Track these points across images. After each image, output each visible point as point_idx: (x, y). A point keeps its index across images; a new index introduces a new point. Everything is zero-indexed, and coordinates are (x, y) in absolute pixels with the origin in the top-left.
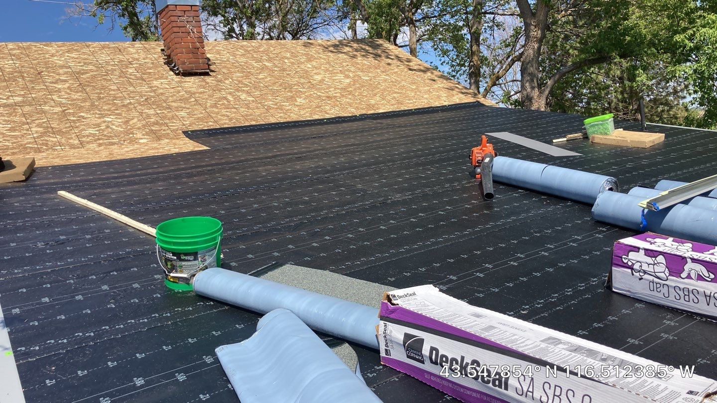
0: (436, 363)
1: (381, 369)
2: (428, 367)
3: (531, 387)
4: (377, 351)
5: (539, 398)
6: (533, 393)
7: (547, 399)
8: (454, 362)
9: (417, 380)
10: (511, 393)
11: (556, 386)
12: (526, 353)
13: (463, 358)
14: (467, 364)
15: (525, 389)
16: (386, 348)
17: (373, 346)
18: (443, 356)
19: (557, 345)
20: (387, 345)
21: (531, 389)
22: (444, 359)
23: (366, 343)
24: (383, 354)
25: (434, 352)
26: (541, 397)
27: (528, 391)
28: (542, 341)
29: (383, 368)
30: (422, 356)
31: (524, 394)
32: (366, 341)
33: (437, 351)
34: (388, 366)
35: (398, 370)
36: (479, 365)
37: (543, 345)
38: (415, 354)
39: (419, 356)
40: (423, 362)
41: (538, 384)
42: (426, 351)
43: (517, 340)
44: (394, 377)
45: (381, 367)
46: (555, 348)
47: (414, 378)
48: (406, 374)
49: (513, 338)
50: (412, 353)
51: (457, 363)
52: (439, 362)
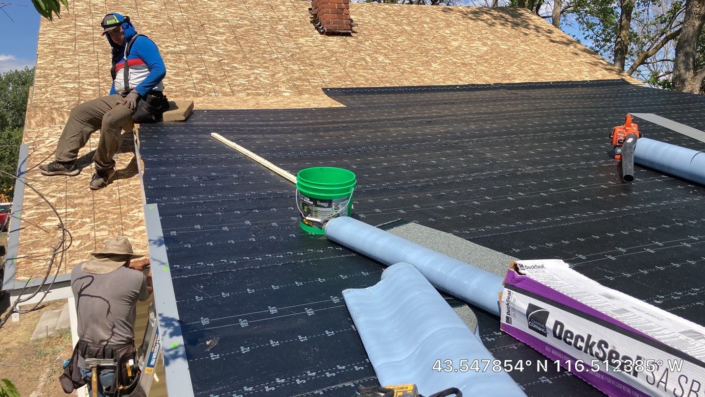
0: (559, 337)
1: (500, 335)
2: (550, 340)
3: (665, 377)
4: (498, 318)
5: (673, 391)
6: (666, 384)
7: (681, 392)
8: (580, 339)
9: (537, 351)
10: (640, 380)
11: (694, 381)
12: (663, 341)
13: (589, 337)
14: (594, 343)
15: (657, 379)
16: (507, 315)
17: (494, 312)
18: (568, 332)
19: (698, 339)
20: (508, 313)
21: (664, 380)
22: (569, 335)
23: (487, 308)
24: (503, 321)
25: (559, 326)
26: (675, 389)
27: (660, 381)
28: (682, 333)
29: (503, 335)
30: (545, 329)
31: (656, 384)
32: (487, 306)
33: (562, 326)
34: (507, 334)
35: (518, 339)
36: (606, 346)
37: (683, 337)
38: (538, 326)
39: (542, 328)
40: (545, 335)
41: (673, 376)
42: (550, 324)
43: (652, 327)
44: (513, 344)
45: (500, 333)
46: (697, 342)
47: (533, 349)
48: (525, 344)
49: (648, 325)
50: (535, 324)
51: (582, 340)
52: (563, 337)
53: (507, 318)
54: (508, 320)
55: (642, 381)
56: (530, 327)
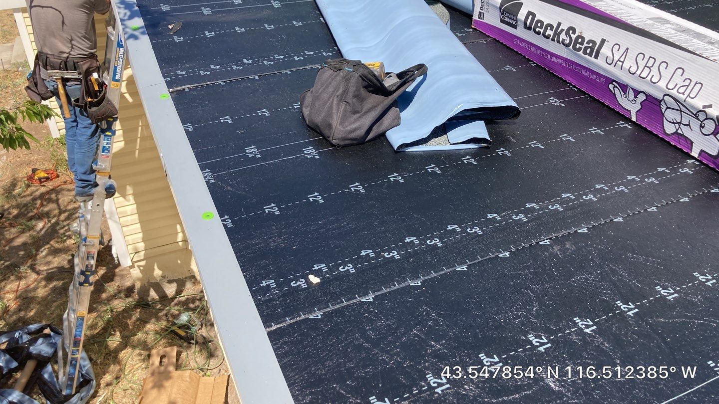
0: (529, 28)
1: (471, 32)
2: (520, 32)
3: (624, 57)
4: (469, 16)
5: (628, 68)
6: (623, 62)
7: (636, 69)
8: (549, 28)
9: (505, 45)
10: (600, 62)
11: (650, 57)
12: (629, 22)
13: (559, 24)
14: (563, 30)
15: (616, 59)
16: (480, 11)
17: (467, 9)
18: (539, 21)
19: (664, 24)
20: (482, 8)
21: (622, 59)
22: (539, 24)
23: (460, 6)
24: (476, 17)
25: (531, 17)
26: (631, 67)
27: (619, 60)
28: (649, 19)
29: (473, 31)
30: (517, 21)
31: (614, 63)
32: (461, 4)
33: (534, 15)
34: (478, 30)
35: (487, 34)
36: (574, 31)
37: (650, 22)
38: (510, 18)
39: (513, 20)
40: (515, 27)
41: (632, 55)
42: (522, 15)
43: (623, 14)
44: (482, 39)
45: (471, 30)
46: (662, 26)
47: (502, 43)
48: (495, 39)
49: (619, 11)
50: (507, 17)
51: (551, 29)
52: (533, 27)
53: (480, 13)
54: (481, 16)
55: (601, 62)
56: (502, 21)
